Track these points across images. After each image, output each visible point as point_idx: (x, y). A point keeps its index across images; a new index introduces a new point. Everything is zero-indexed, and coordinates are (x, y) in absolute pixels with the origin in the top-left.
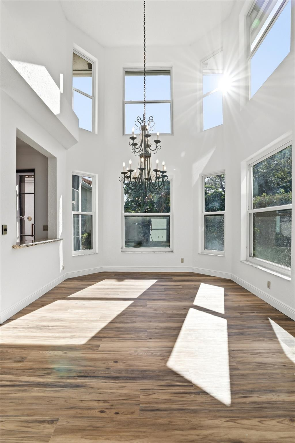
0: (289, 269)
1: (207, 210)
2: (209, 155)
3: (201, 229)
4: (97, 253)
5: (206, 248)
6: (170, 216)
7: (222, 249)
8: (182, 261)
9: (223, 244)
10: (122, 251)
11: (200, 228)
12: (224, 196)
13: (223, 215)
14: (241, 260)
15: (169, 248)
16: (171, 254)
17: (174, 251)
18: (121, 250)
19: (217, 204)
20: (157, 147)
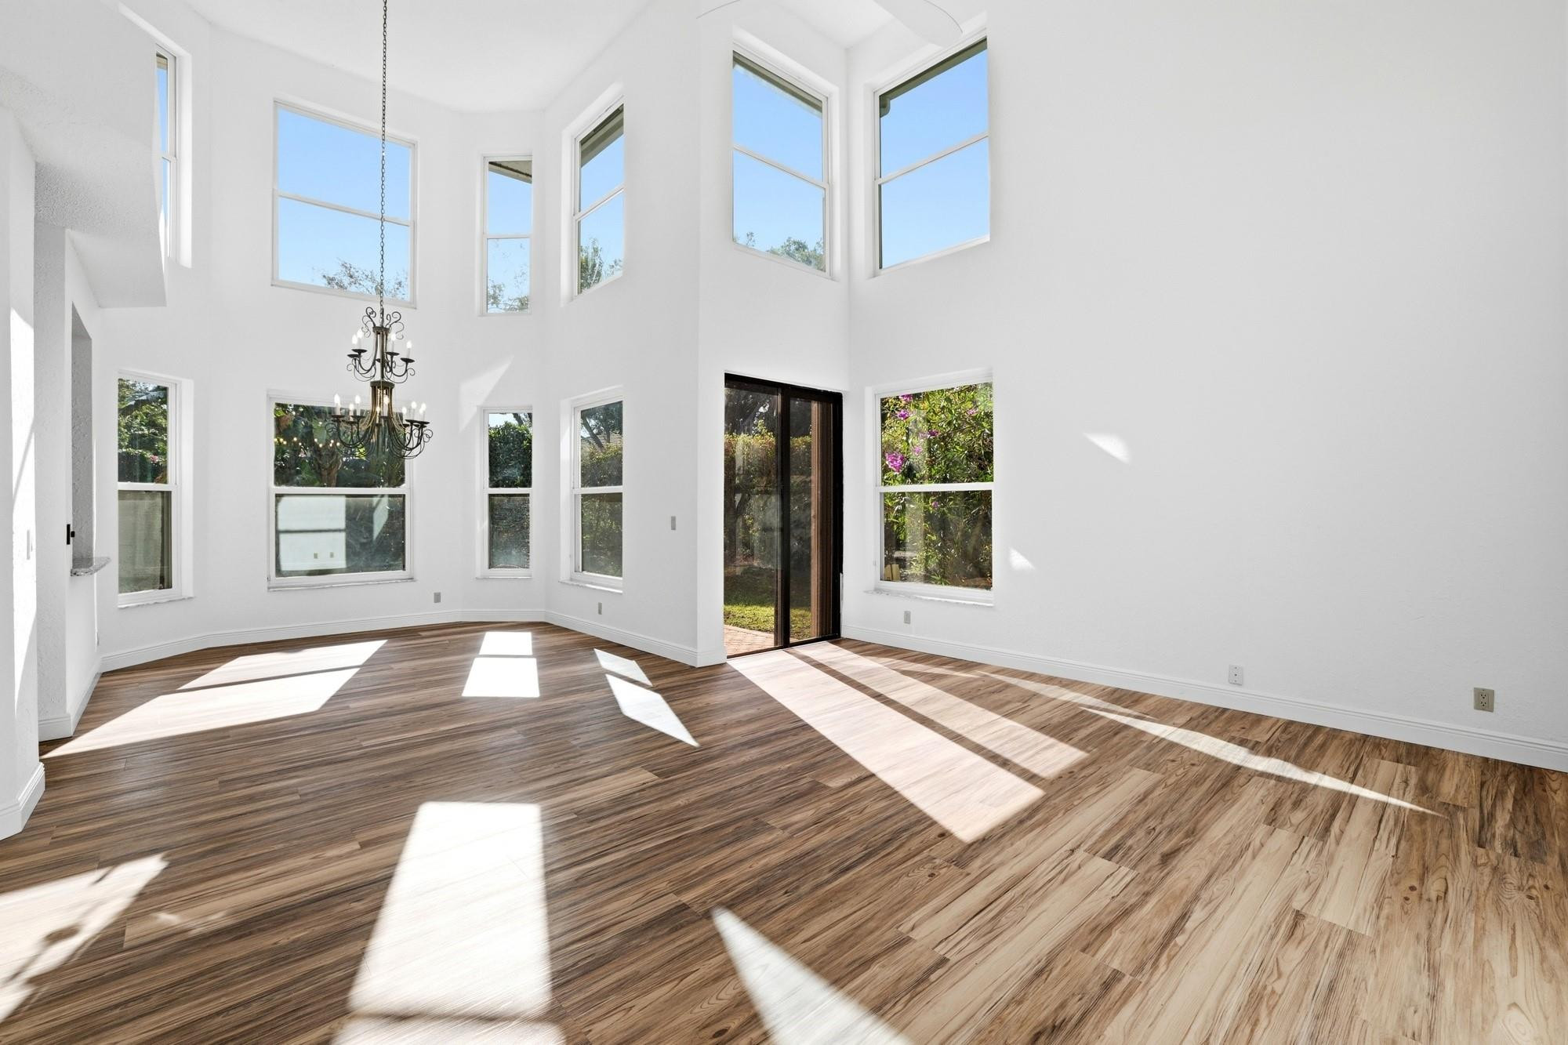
0: (621, 579)
1: (494, 483)
2: (501, 370)
3: (482, 525)
4: (191, 598)
5: (491, 566)
6: (404, 495)
7: (525, 565)
8: (437, 598)
9: (527, 555)
10: (269, 588)
11: (478, 522)
12: (530, 442)
13: (528, 495)
14: (562, 579)
15: (401, 571)
16: (410, 584)
17: (417, 577)
18: (265, 584)
19: (514, 472)
20: (406, 371)
